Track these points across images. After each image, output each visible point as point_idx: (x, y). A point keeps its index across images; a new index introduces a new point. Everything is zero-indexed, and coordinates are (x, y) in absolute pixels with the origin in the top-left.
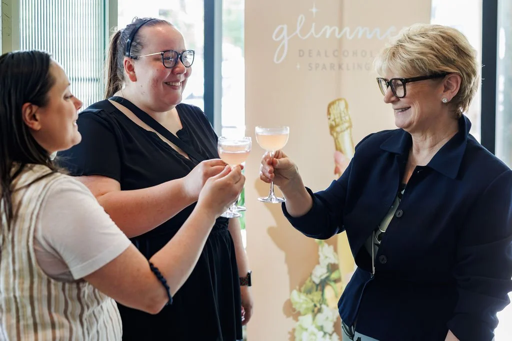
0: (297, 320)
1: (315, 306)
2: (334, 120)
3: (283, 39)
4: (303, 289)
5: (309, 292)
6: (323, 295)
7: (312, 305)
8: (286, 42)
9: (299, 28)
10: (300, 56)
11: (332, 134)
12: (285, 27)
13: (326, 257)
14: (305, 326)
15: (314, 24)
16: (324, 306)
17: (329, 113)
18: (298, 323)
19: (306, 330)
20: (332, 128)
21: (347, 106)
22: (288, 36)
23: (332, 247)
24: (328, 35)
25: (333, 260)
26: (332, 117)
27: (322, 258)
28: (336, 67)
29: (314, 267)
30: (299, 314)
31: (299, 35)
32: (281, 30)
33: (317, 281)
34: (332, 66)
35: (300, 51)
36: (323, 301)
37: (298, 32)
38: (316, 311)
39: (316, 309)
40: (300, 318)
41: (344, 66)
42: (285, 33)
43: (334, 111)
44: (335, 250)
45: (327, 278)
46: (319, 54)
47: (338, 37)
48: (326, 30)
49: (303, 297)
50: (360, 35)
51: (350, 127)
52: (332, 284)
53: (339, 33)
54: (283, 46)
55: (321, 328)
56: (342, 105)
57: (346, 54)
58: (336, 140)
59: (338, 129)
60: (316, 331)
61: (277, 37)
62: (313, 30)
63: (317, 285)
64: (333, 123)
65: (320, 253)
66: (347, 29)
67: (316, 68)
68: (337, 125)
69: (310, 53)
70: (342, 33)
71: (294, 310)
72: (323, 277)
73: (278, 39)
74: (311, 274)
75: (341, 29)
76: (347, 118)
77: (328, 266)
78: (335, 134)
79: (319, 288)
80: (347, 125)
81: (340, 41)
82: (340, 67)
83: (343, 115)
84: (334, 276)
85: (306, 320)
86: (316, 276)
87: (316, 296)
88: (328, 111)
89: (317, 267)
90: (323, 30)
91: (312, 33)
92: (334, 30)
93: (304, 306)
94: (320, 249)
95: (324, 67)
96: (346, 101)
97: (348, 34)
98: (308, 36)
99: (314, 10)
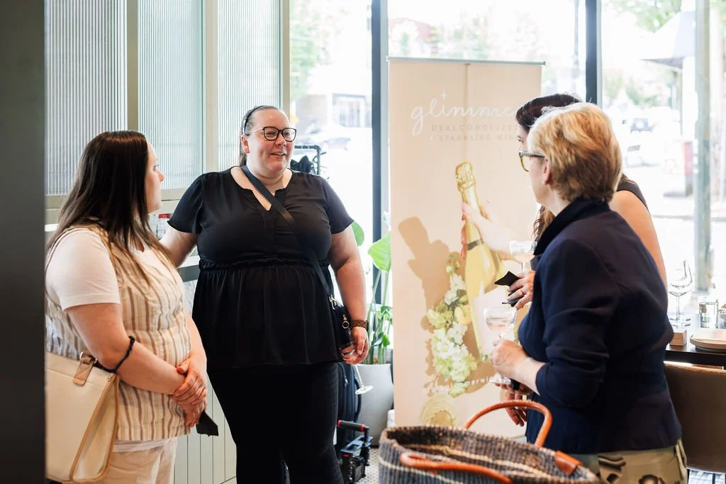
0: (433, 333)
1: (447, 322)
2: (461, 179)
3: (419, 117)
4: (437, 309)
5: (442, 311)
6: (453, 314)
7: (445, 321)
8: (421, 119)
9: (432, 109)
10: (433, 130)
11: (459, 190)
12: (421, 109)
13: (456, 285)
14: (439, 338)
15: (444, 106)
16: (454, 323)
17: (457, 174)
18: (433, 335)
19: (440, 340)
20: (459, 185)
21: (471, 169)
22: (423, 114)
23: (460, 277)
24: (455, 114)
25: (461, 287)
26: (460, 176)
27: (452, 286)
28: (462, 138)
29: (446, 292)
30: (434, 328)
31: (432, 115)
32: (418, 111)
33: (449, 303)
34: (459, 137)
35: (433, 126)
36: (454, 318)
37: (431, 112)
38: (448, 326)
39: (448, 325)
40: (435, 331)
41: (469, 138)
42: (420, 113)
43: (461, 172)
44: (463, 279)
45: (457, 301)
46: (448, 128)
47: (463, 115)
48: (454, 110)
49: (437, 314)
50: (481, 114)
51: (474, 184)
52: (462, 306)
53: (464, 112)
54: (419, 124)
55: (453, 340)
56: (467, 167)
57: (470, 128)
58: (463, 193)
59: (464, 186)
60: (448, 342)
61: (414, 116)
62: (443, 111)
63: (449, 306)
64: (461, 181)
65: (451, 281)
66: (471, 110)
67: (446, 139)
68: (463, 183)
69: (441, 128)
70: (467, 112)
71: (430, 325)
72: (453, 300)
73: (415, 118)
74: (444, 298)
75: (465, 110)
76: (472, 177)
77: (457, 291)
78: (462, 190)
79: (450, 309)
80: (471, 183)
81: (465, 118)
82: (465, 138)
83: (468, 175)
84: (463, 299)
85: (440, 333)
86: (448, 299)
87: (448, 314)
88: (456, 171)
89: (449, 292)
90: (452, 110)
91: (442, 113)
92: (461, 110)
93: (439, 322)
94: (451, 278)
95: (453, 138)
96: (470, 164)
97: (471, 113)
98: (439, 115)
99: (444, 95)
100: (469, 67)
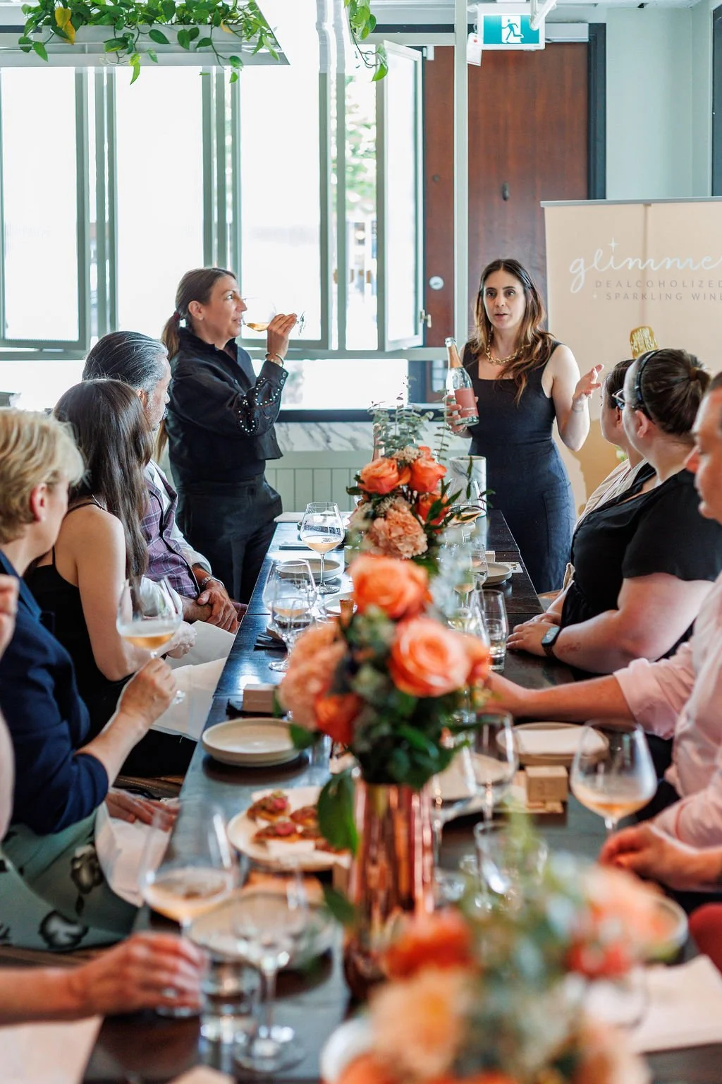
2: (638, 347)
3: (580, 271)
8: (582, 274)
9: (596, 262)
10: (597, 286)
12: (582, 261)
15: (612, 258)
17: (632, 340)
21: (651, 334)
22: (585, 268)
24: (630, 268)
26: (635, 343)
28: (639, 296)
31: (596, 267)
32: (579, 263)
34: (635, 296)
35: (597, 282)
37: (595, 264)
41: (648, 296)
42: (582, 266)
43: (637, 337)
46: (619, 284)
47: (640, 267)
48: (628, 262)
50: (668, 267)
53: (642, 265)
54: (580, 278)
56: (646, 333)
57: (650, 284)
61: (573, 270)
62: (611, 262)
64: (637, 349)
66: (651, 262)
67: (616, 297)
69: (608, 284)
70: (647, 264)
73: (575, 271)
75: (644, 261)
81: (644, 272)
82: (644, 296)
83: (647, 342)
88: (631, 337)
90: (624, 262)
91: (611, 266)
92: (637, 263)
95: (626, 296)
96: (650, 329)
97: (652, 265)
98: (606, 268)
99: (613, 245)
100: (650, 209)
